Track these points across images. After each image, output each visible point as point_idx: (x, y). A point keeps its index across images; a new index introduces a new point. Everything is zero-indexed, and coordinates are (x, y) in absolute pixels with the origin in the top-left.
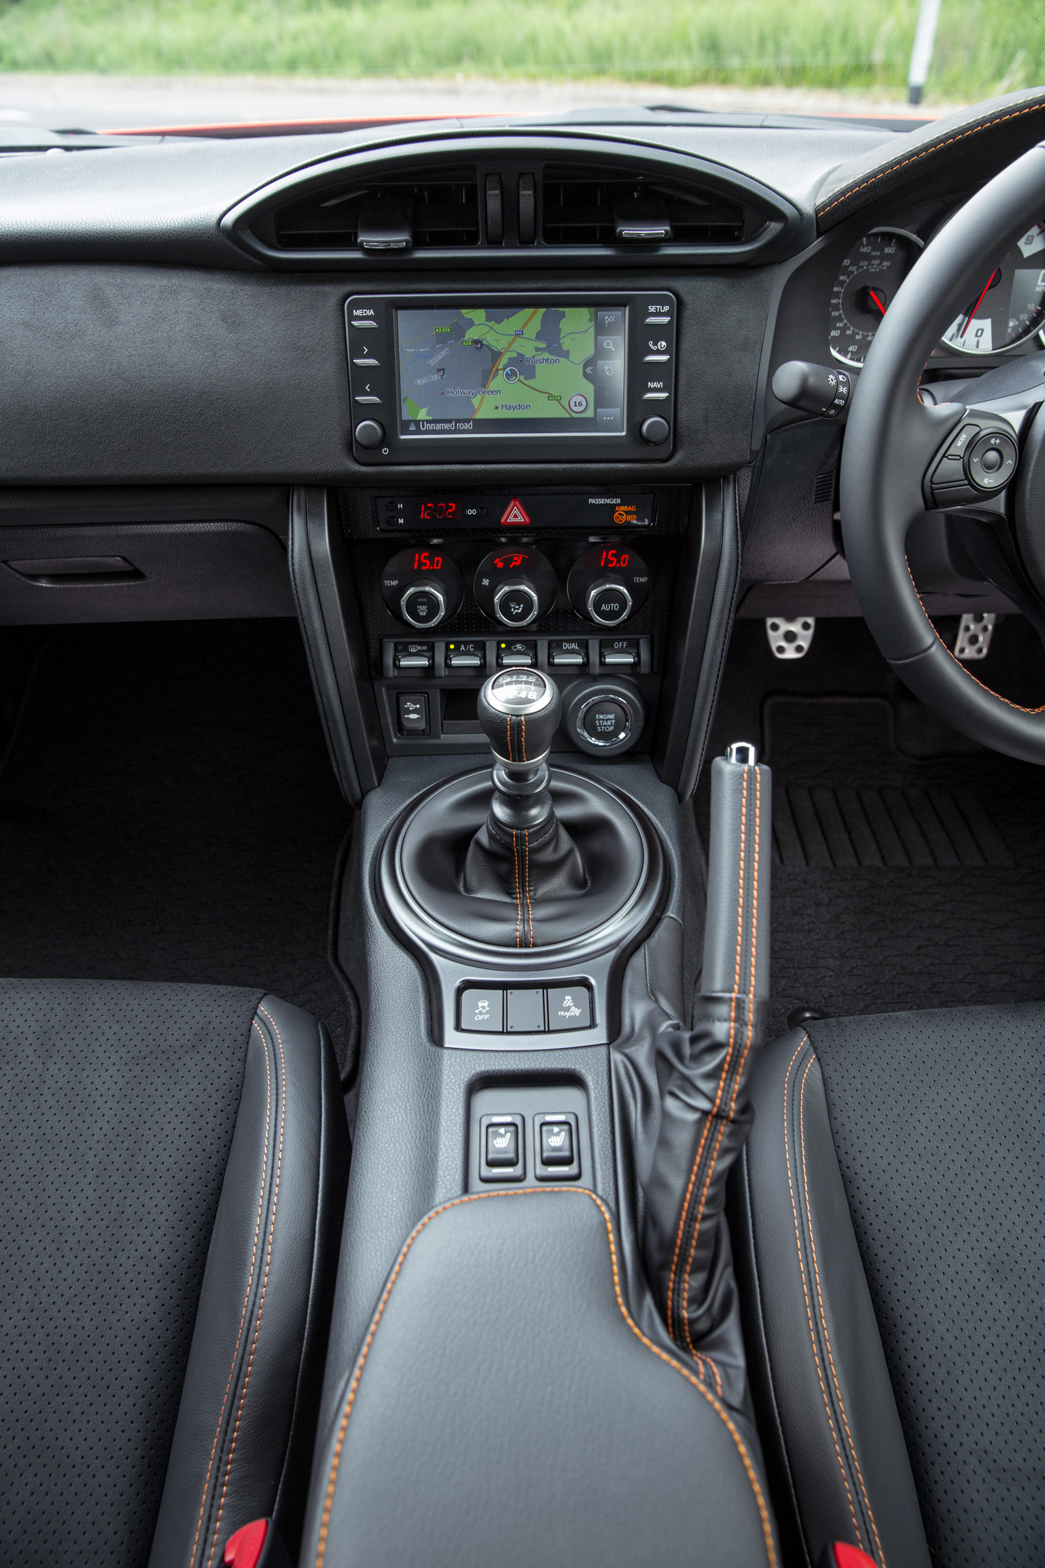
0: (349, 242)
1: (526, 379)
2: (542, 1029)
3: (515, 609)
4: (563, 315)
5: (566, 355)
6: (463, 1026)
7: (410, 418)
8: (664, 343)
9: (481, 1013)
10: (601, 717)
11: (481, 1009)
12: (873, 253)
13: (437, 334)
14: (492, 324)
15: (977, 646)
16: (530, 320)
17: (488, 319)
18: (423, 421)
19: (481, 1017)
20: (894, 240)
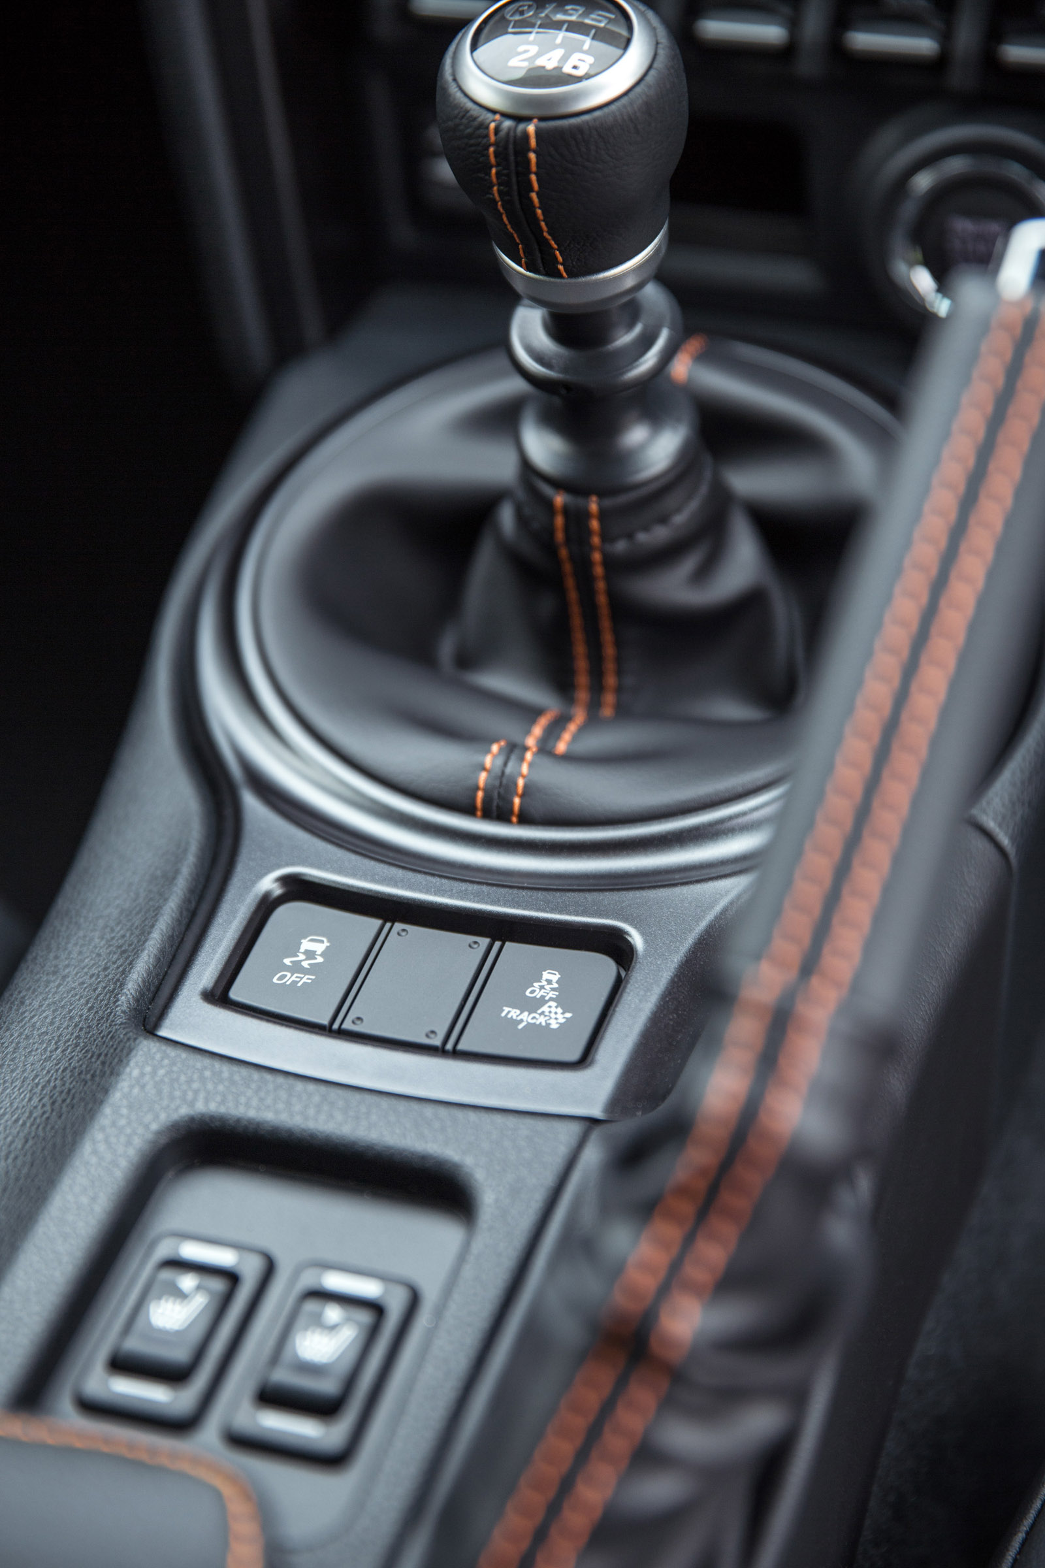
2: (437, 1041)
6: (235, 994)
9: (296, 968)
11: (302, 957)
19: (290, 978)
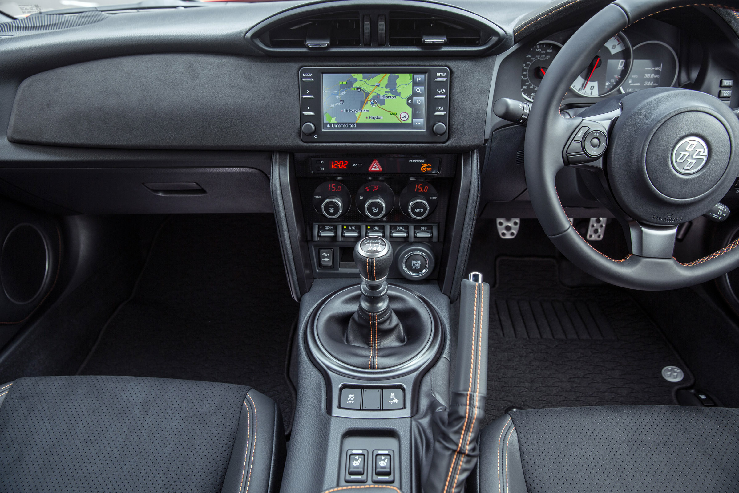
0: (302, 44)
1: (380, 105)
2: (379, 409)
3: (374, 210)
4: (398, 77)
5: (399, 94)
6: (342, 406)
7: (327, 122)
8: (444, 90)
9: (350, 400)
10: (414, 262)
11: (350, 398)
12: (542, 52)
13: (341, 85)
14: (365, 80)
15: (598, 234)
16: (384, 79)
17: (364, 78)
18: (333, 123)
19: (350, 402)
20: (551, 46)
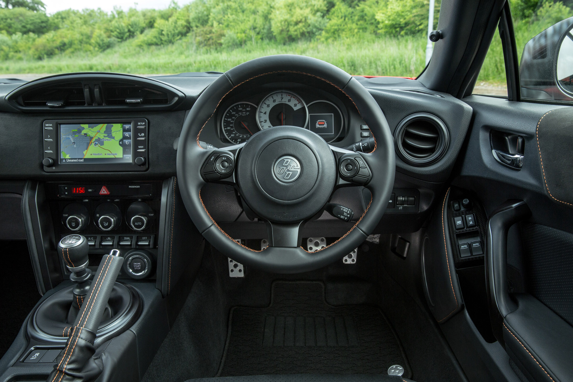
0: (44, 104)
1: (101, 145)
3: (105, 224)
4: (113, 126)
5: (114, 138)
7: (64, 158)
8: (143, 134)
10: (136, 264)
12: (243, 110)
13: (73, 132)
14: (90, 129)
16: (103, 127)
17: (89, 127)
18: (68, 159)
20: (250, 106)
